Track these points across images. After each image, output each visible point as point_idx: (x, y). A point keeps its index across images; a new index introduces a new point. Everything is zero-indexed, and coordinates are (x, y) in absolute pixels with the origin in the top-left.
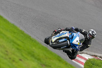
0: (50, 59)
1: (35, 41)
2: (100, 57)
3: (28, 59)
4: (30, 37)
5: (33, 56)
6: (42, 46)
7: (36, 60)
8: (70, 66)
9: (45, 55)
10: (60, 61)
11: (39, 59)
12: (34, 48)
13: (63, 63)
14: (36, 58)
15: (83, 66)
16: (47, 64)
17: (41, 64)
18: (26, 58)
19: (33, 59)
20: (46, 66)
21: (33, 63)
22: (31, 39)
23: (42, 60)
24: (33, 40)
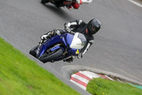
0: (40, 78)
1: (19, 53)
2: (109, 76)
3: (8, 79)
4: (12, 47)
5: (16, 73)
6: (29, 60)
7: (20, 80)
8: (67, 89)
9: (33, 73)
10: (53, 80)
11: (24, 79)
12: (17, 63)
13: (58, 84)
14: (20, 77)
15: (85, 88)
16: (36, 84)
17: (27, 86)
18: (6, 77)
19: (17, 78)
20: (34, 87)
21: (16, 83)
22: (13, 50)
23: (29, 80)
24: (15, 52)
